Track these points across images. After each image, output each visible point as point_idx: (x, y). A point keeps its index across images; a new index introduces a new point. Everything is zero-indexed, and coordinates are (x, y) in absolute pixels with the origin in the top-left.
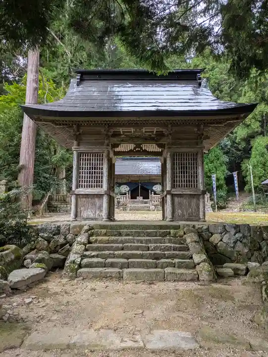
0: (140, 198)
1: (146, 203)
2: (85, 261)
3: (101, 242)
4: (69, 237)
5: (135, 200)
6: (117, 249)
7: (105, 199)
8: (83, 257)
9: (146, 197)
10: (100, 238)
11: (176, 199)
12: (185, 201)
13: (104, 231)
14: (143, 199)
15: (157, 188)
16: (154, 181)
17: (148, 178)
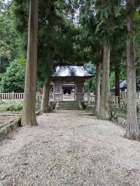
0: (67, 94)
1: (70, 96)
2: (59, 107)
3: (62, 104)
4: (54, 103)
5: (65, 95)
6: (66, 105)
7: (61, 95)
8: (59, 106)
9: (70, 93)
10: (61, 104)
11: (78, 95)
12: (79, 96)
13: (62, 102)
14: (69, 94)
15: (73, 90)
16: (73, 87)
17: (70, 86)
